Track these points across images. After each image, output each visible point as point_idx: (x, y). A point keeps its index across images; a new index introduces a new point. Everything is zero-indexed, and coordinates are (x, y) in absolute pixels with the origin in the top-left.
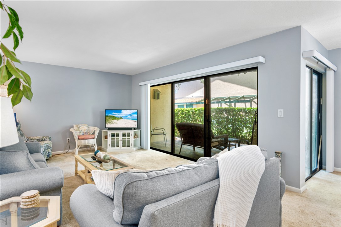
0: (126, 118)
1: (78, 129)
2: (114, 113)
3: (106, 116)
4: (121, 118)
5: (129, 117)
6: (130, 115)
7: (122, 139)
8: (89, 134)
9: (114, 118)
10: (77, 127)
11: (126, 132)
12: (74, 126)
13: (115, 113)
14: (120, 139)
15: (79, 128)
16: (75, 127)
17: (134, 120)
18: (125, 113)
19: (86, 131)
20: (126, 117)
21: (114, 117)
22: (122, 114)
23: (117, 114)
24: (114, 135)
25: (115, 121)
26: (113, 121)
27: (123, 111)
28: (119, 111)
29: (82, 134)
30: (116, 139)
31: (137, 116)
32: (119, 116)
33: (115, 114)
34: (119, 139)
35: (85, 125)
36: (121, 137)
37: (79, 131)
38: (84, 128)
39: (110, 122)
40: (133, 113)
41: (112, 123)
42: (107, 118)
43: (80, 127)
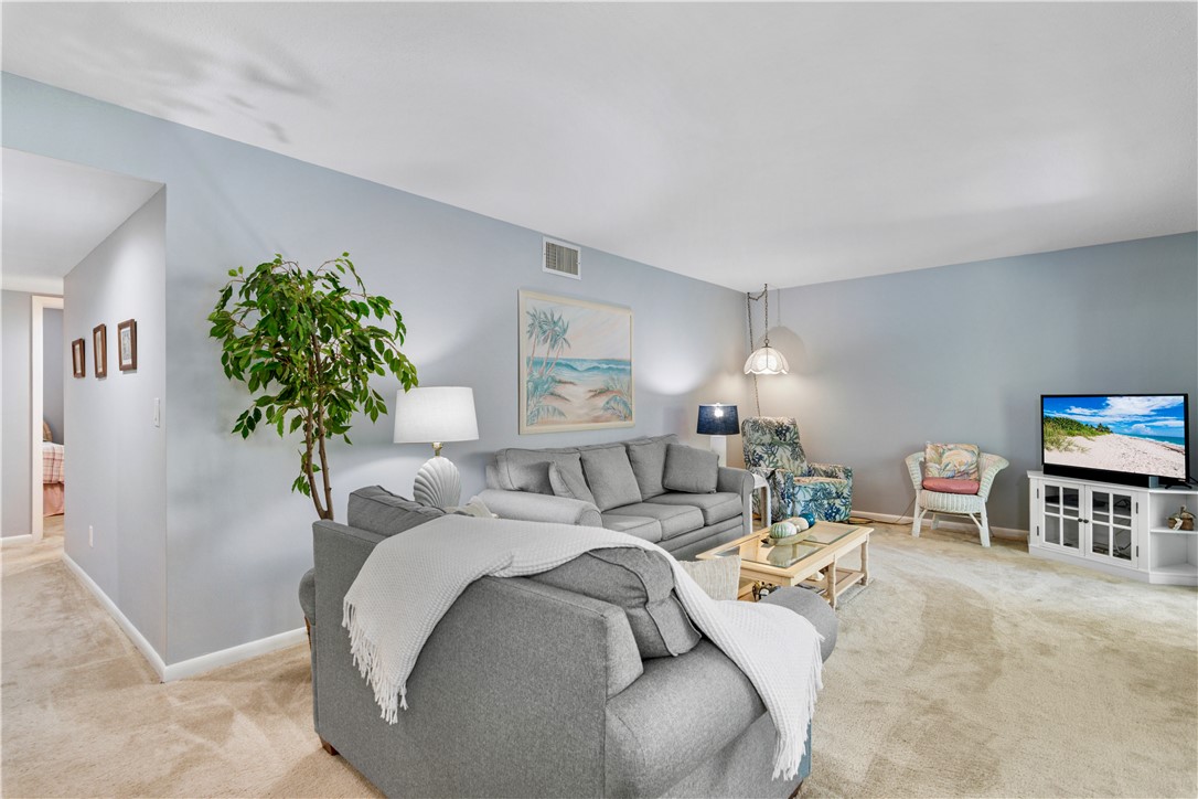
0: (1126, 431)
1: (936, 457)
2: (1075, 410)
3: (1044, 420)
4: (1103, 429)
5: (1143, 425)
6: (1148, 419)
7: (1090, 518)
8: (973, 477)
9: (1073, 427)
10: (937, 451)
11: (1112, 490)
12: (929, 446)
13: (1077, 407)
14: (1081, 516)
15: (941, 455)
16: (928, 450)
17: (1166, 443)
18: (1121, 407)
19: (963, 468)
20: (1128, 427)
21: (1072, 422)
22: (1107, 412)
23: (1087, 411)
24: (1058, 497)
25: (1079, 440)
26: (1069, 438)
27: (1111, 400)
28: (1096, 400)
29: (950, 474)
30: (1066, 512)
31: (1182, 423)
32: (1096, 420)
33: (1079, 414)
34: (1076, 513)
35: (966, 446)
36: (1086, 508)
37: (940, 463)
38: (959, 458)
39: (1057, 443)
40: (1163, 412)
41: (1066, 449)
42: (1048, 428)
43: (947, 454)
